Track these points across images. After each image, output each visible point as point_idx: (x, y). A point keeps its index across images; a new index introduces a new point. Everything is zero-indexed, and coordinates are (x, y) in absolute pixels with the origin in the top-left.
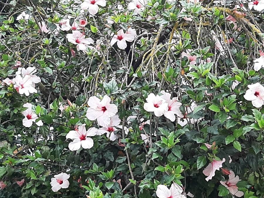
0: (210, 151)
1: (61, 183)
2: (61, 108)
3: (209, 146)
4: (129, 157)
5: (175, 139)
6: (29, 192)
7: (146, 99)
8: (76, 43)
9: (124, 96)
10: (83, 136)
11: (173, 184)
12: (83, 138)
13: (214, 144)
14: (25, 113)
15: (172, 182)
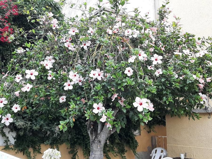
0: (113, 91)
1: (63, 99)
2: (62, 73)
3: (113, 89)
4: (86, 92)
5: (101, 87)
6: (52, 102)
7: (90, 72)
8: (68, 47)
9: (83, 71)
10: (69, 84)
11: (99, 103)
12: (69, 85)
13: (114, 88)
14: (49, 75)
15: (99, 102)
